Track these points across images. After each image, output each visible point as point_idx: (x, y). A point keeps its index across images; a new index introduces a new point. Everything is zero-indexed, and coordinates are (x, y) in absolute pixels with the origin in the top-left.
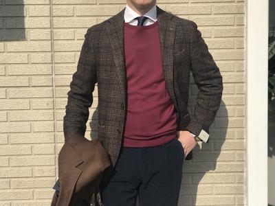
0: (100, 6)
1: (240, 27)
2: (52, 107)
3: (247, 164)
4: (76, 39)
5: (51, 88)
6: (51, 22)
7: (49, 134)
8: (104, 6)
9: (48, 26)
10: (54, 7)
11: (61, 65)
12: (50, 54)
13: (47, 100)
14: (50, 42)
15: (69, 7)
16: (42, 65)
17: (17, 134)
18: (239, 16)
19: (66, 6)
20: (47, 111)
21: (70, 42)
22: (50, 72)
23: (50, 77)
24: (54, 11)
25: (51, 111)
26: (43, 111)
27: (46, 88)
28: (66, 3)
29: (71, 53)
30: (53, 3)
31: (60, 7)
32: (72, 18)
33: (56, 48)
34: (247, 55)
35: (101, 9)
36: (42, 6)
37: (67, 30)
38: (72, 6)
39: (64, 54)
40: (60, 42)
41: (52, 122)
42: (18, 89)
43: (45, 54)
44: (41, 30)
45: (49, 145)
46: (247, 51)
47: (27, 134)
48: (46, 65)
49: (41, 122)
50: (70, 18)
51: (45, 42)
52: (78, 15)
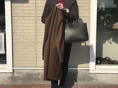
7: (34, 30)
11: (38, 11)
12: (35, 8)
14: (35, 4)
21: (41, 4)
23: (35, 14)
25: (35, 24)
27: (34, 17)
29: (41, 7)
34: (91, 9)
40: (38, 4)
41: (35, 27)
42: (26, 17)
45: (34, 33)
47: (28, 30)
48: (34, 11)
49: (32, 27)
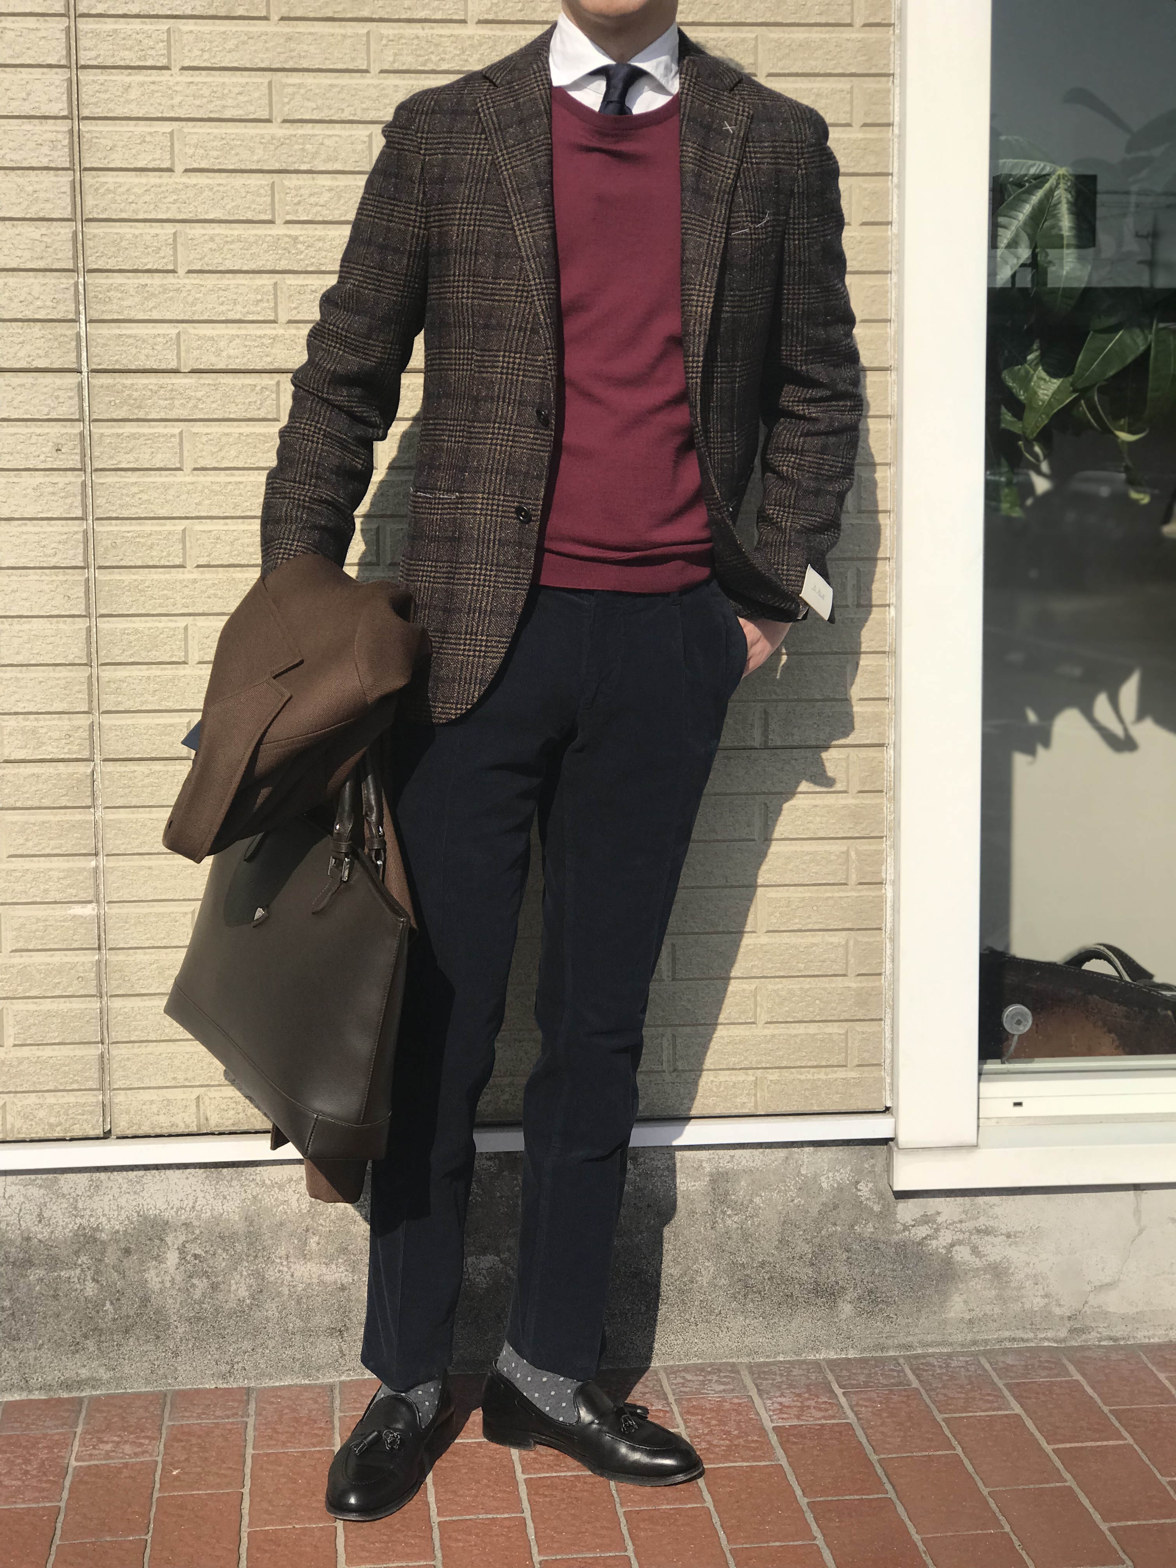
0: (287, 28)
1: (873, 134)
2: (74, 461)
3: (897, 712)
4: (179, 168)
5: (71, 380)
6: (73, 90)
7: (61, 576)
8: (302, 27)
9: (60, 107)
10: (85, 25)
11: (118, 279)
12: (65, 231)
13: (55, 430)
14: (65, 179)
15: (149, 26)
16: (31, 279)
18: (870, 84)
19: (136, 24)
20: (55, 477)
21: (153, 179)
22: (66, 309)
23: (68, 330)
24: (84, 42)
25: (71, 477)
26: (39, 478)
27: (49, 378)
28: (134, 9)
29: (156, 229)
30: (82, 9)
31: (109, 25)
32: (164, 76)
33: (92, 205)
34: (901, 251)
35: (289, 39)
36: (31, 22)
37: (143, 128)
38: (165, 25)
39: (126, 230)
40: (110, 179)
41: (77, 527)
43: (43, 228)
44: (27, 125)
45: (65, 626)
46: (900, 236)
48: (51, 279)
49: (30, 527)
50: (154, 76)
51: (48, 178)
52: (187, 64)
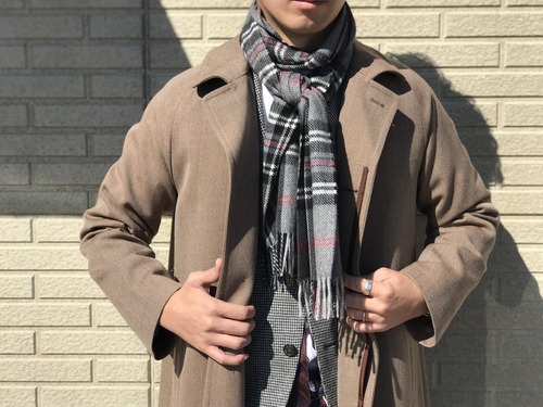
17: (56, 331)
19: (184, 13)
24: (153, 24)
32: (200, 43)
38: (200, 13)
45: (136, 360)
47: (80, 332)
52: (212, 36)
